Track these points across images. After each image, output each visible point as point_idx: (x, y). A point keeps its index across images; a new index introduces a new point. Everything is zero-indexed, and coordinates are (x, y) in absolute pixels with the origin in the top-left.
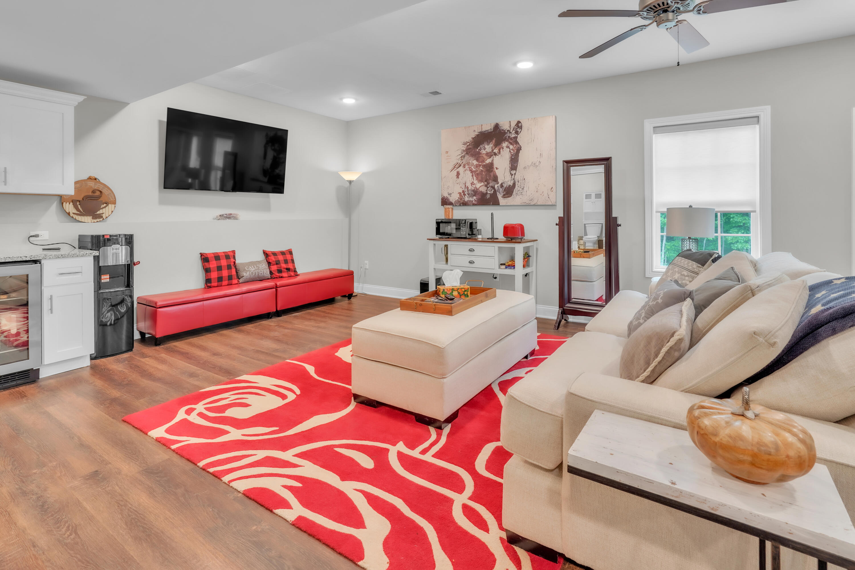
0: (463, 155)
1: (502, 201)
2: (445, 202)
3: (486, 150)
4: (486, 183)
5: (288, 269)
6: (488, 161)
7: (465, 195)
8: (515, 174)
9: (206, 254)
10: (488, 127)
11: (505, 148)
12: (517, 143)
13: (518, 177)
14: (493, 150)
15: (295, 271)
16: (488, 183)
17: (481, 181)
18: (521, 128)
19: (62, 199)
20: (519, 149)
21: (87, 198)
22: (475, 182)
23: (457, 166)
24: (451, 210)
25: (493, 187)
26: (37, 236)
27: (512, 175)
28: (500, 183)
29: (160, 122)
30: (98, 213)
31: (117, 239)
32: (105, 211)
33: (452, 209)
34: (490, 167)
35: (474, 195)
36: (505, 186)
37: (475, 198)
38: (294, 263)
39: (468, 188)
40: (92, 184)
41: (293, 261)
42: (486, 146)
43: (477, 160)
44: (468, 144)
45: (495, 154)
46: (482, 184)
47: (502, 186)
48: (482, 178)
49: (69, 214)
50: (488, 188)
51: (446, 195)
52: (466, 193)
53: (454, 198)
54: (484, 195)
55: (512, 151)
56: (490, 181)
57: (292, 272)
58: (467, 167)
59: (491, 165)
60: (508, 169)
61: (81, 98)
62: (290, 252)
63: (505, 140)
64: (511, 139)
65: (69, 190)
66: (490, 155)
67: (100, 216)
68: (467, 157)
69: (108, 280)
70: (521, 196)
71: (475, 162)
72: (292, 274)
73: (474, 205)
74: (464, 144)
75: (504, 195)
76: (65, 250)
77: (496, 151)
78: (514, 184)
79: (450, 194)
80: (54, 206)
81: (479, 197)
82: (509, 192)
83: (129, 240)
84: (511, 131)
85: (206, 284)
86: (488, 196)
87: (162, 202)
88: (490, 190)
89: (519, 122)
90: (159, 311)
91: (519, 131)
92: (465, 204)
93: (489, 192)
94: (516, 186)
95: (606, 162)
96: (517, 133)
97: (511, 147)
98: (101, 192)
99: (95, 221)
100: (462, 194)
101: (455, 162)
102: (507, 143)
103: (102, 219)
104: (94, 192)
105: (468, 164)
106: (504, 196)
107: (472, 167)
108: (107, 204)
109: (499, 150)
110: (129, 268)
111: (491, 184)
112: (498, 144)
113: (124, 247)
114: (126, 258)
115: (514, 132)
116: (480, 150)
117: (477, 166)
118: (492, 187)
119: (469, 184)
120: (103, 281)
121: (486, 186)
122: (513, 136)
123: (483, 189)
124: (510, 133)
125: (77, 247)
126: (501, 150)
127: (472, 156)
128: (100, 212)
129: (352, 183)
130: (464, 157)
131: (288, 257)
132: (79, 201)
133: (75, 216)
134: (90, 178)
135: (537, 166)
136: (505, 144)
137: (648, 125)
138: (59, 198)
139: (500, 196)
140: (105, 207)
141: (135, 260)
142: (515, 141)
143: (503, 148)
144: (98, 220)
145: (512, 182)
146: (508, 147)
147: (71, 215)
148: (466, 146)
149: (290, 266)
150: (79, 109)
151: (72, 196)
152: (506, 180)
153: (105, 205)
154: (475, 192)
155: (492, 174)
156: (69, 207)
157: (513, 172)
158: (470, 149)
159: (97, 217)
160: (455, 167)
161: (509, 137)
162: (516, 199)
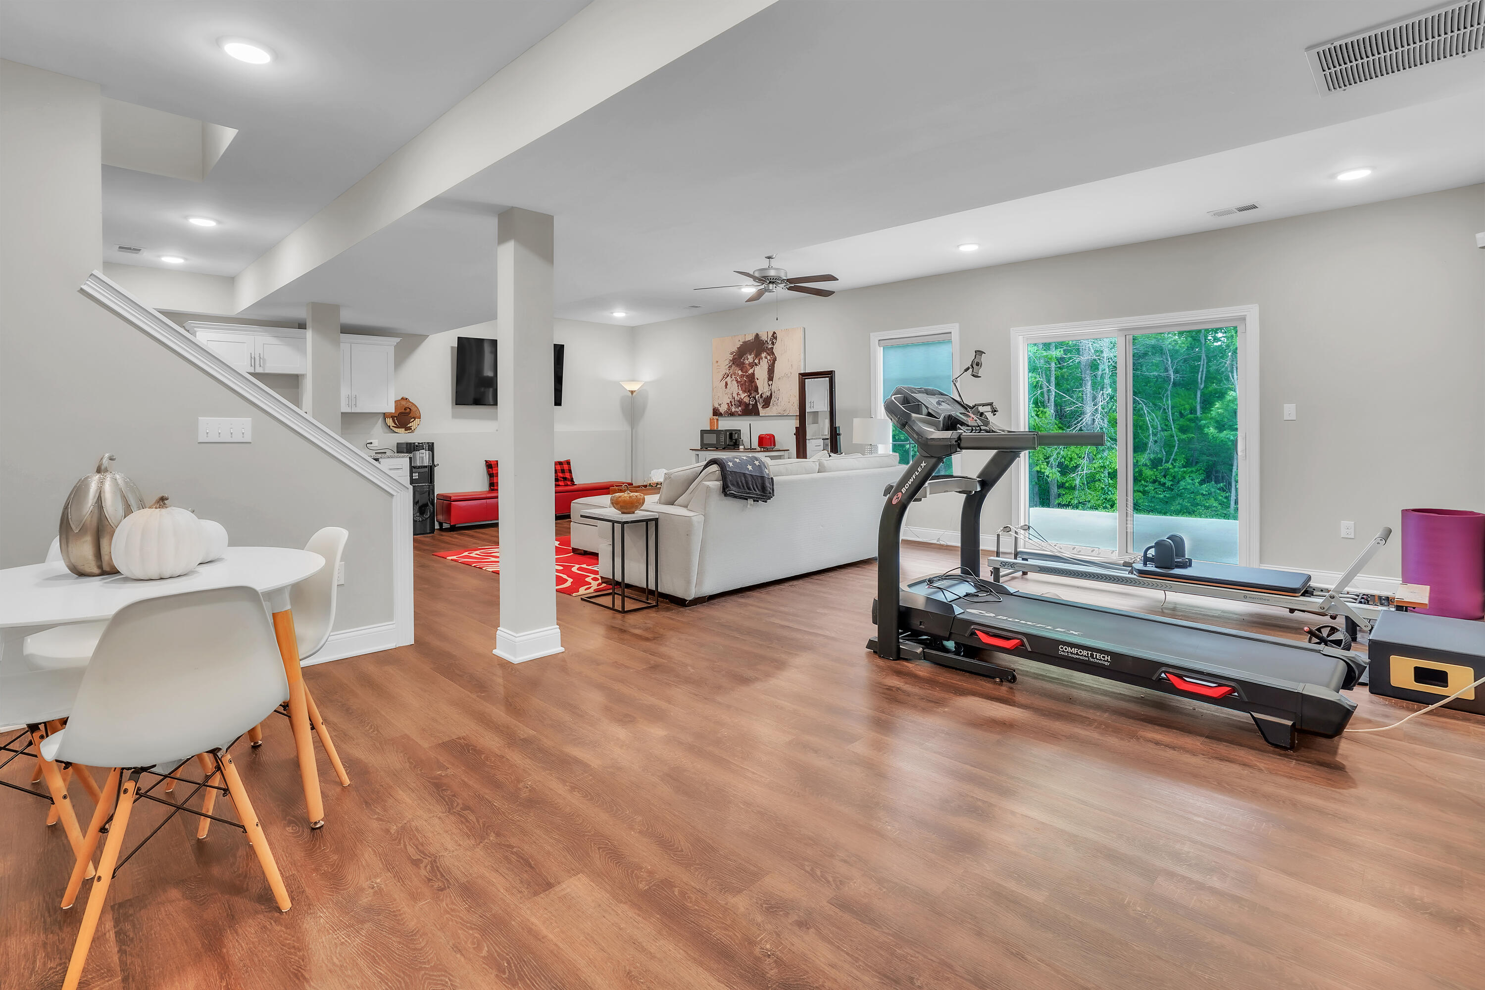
0: (730, 364)
1: (762, 412)
2: (716, 413)
3: (749, 360)
4: (749, 393)
5: (565, 479)
6: (751, 371)
7: (732, 405)
8: (772, 385)
9: (490, 461)
10: (750, 337)
11: (764, 358)
12: (773, 354)
13: (774, 388)
14: (754, 361)
15: (572, 480)
16: (751, 394)
17: (744, 392)
18: (776, 338)
19: (385, 416)
20: (775, 360)
21: (400, 413)
22: (741, 392)
23: (725, 376)
24: (715, 421)
25: (755, 398)
26: (371, 443)
27: (769, 386)
28: (760, 394)
29: (452, 347)
30: (408, 426)
31: (423, 446)
32: (413, 425)
33: (717, 420)
34: (752, 378)
35: (740, 406)
36: (764, 396)
37: (740, 408)
38: (571, 473)
39: (734, 398)
40: (404, 403)
41: (570, 471)
42: (749, 357)
43: (742, 371)
44: (735, 354)
45: (756, 365)
46: (746, 394)
47: (761, 396)
48: (745, 388)
49: (390, 426)
50: (750, 398)
51: (717, 406)
52: (733, 404)
53: (723, 409)
54: (747, 405)
55: (769, 362)
56: (752, 392)
57: (569, 481)
58: (733, 377)
59: (753, 374)
60: (766, 379)
61: (398, 340)
62: (568, 463)
63: (764, 351)
64: (769, 350)
65: (391, 409)
66: (752, 365)
67: (410, 428)
68: (733, 366)
69: (417, 477)
70: (776, 407)
71: (740, 373)
72: (569, 483)
73: (739, 415)
74: (732, 354)
75: (763, 405)
76: (389, 453)
77: (756, 361)
78: (771, 394)
79: (720, 405)
80: (380, 421)
81: (743, 407)
82: (767, 402)
83: (431, 447)
84: (768, 342)
85: (490, 487)
86: (751, 407)
87: (455, 416)
88: (752, 401)
89: (774, 333)
90: (453, 504)
91: (775, 342)
92: (732, 414)
93: (751, 403)
94: (773, 396)
95: (830, 375)
96: (773, 343)
97: (769, 357)
98: (410, 409)
99: (407, 432)
100: (730, 404)
101: (724, 373)
102: (765, 353)
103: (411, 431)
104: (405, 409)
105: (735, 374)
106: (763, 407)
107: (738, 377)
108: (415, 418)
109: (759, 360)
110: (431, 469)
111: (753, 395)
112: (758, 355)
113: (427, 452)
114: (429, 461)
115: (771, 342)
116: (744, 360)
117: (742, 376)
118: (753, 397)
119: (735, 395)
120: (414, 478)
121: (749, 396)
122: (770, 346)
123: (746, 400)
124: (768, 343)
125: (396, 452)
126: (761, 361)
127: (738, 366)
128: (410, 425)
129: (634, 394)
130: (731, 367)
131: (566, 467)
132: (396, 417)
133: (393, 429)
134: (402, 399)
135: (788, 377)
136: (764, 355)
137: (875, 337)
138: (383, 415)
139: (760, 407)
140: (413, 421)
141: (435, 463)
142: (771, 352)
143: (762, 359)
144: (409, 431)
145: (770, 392)
146: (766, 358)
147: (391, 427)
148: (732, 356)
149: (567, 475)
150: (397, 347)
151: (392, 413)
152: (765, 391)
153: (413, 419)
154: (741, 402)
155: (753, 384)
156: (390, 421)
157: (770, 383)
158: (735, 359)
159: (408, 429)
160: (724, 377)
161: (767, 347)
162: (772, 410)
